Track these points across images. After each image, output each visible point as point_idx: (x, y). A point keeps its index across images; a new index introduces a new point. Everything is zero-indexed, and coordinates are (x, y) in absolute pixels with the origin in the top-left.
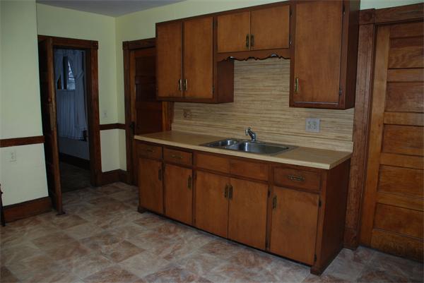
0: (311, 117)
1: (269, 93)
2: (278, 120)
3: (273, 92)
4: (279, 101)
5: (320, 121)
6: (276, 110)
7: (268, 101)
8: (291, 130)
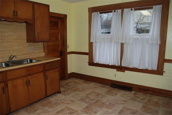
0: (30, 46)
1: (11, 38)
2: (17, 49)
3: (13, 38)
4: (16, 41)
5: (34, 47)
6: (15, 45)
7: (11, 41)
8: (23, 53)
